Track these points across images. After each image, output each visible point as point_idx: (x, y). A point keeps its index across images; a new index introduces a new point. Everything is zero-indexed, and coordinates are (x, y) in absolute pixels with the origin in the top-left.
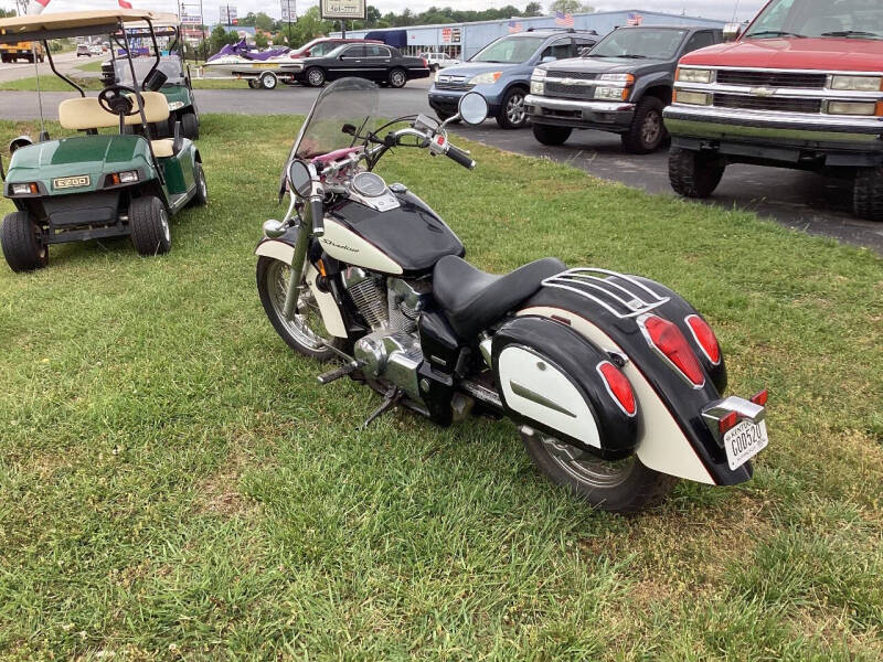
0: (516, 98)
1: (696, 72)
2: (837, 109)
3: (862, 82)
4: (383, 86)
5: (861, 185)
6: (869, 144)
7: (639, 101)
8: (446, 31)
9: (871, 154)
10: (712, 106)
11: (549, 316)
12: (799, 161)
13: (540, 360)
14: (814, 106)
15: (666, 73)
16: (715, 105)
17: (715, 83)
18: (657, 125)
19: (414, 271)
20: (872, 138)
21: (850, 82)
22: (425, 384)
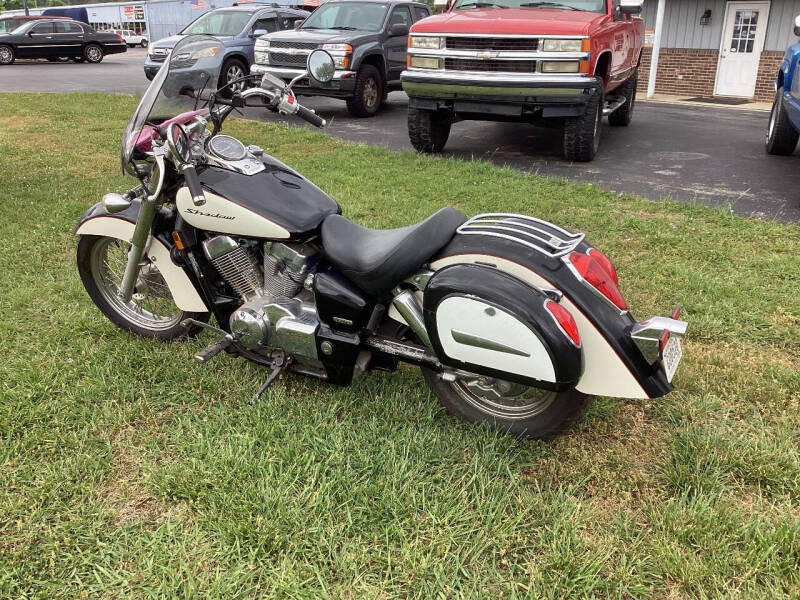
0: (234, 69)
1: (428, 39)
2: (548, 68)
3: (568, 45)
4: (78, 62)
5: (570, 132)
6: (575, 97)
7: (359, 69)
8: (128, 9)
9: (577, 105)
10: (444, 70)
11: (472, 262)
12: (522, 115)
13: (488, 306)
14: (529, 66)
15: (377, 43)
16: (447, 68)
17: (445, 49)
18: (375, 91)
19: (300, 234)
20: (579, 92)
21: (558, 45)
22: (326, 347)
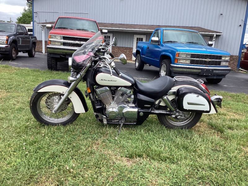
1: (57, 36)
10: (62, 46)
13: (197, 95)
17: (63, 40)
18: (15, 52)
22: (142, 114)
